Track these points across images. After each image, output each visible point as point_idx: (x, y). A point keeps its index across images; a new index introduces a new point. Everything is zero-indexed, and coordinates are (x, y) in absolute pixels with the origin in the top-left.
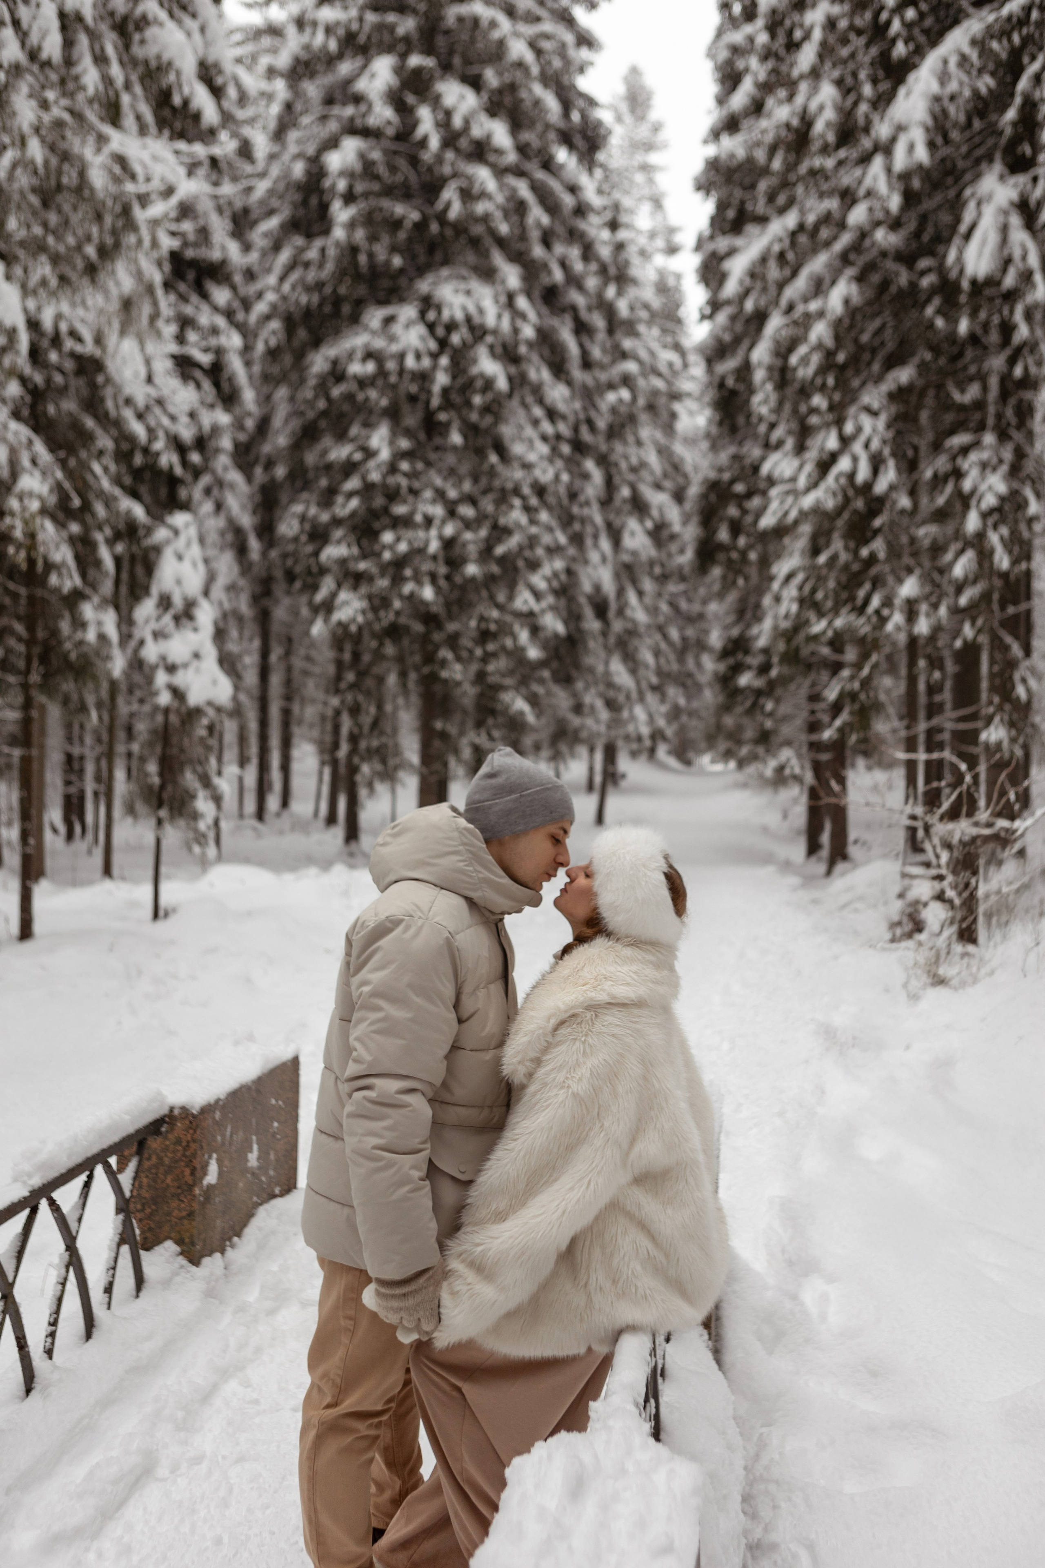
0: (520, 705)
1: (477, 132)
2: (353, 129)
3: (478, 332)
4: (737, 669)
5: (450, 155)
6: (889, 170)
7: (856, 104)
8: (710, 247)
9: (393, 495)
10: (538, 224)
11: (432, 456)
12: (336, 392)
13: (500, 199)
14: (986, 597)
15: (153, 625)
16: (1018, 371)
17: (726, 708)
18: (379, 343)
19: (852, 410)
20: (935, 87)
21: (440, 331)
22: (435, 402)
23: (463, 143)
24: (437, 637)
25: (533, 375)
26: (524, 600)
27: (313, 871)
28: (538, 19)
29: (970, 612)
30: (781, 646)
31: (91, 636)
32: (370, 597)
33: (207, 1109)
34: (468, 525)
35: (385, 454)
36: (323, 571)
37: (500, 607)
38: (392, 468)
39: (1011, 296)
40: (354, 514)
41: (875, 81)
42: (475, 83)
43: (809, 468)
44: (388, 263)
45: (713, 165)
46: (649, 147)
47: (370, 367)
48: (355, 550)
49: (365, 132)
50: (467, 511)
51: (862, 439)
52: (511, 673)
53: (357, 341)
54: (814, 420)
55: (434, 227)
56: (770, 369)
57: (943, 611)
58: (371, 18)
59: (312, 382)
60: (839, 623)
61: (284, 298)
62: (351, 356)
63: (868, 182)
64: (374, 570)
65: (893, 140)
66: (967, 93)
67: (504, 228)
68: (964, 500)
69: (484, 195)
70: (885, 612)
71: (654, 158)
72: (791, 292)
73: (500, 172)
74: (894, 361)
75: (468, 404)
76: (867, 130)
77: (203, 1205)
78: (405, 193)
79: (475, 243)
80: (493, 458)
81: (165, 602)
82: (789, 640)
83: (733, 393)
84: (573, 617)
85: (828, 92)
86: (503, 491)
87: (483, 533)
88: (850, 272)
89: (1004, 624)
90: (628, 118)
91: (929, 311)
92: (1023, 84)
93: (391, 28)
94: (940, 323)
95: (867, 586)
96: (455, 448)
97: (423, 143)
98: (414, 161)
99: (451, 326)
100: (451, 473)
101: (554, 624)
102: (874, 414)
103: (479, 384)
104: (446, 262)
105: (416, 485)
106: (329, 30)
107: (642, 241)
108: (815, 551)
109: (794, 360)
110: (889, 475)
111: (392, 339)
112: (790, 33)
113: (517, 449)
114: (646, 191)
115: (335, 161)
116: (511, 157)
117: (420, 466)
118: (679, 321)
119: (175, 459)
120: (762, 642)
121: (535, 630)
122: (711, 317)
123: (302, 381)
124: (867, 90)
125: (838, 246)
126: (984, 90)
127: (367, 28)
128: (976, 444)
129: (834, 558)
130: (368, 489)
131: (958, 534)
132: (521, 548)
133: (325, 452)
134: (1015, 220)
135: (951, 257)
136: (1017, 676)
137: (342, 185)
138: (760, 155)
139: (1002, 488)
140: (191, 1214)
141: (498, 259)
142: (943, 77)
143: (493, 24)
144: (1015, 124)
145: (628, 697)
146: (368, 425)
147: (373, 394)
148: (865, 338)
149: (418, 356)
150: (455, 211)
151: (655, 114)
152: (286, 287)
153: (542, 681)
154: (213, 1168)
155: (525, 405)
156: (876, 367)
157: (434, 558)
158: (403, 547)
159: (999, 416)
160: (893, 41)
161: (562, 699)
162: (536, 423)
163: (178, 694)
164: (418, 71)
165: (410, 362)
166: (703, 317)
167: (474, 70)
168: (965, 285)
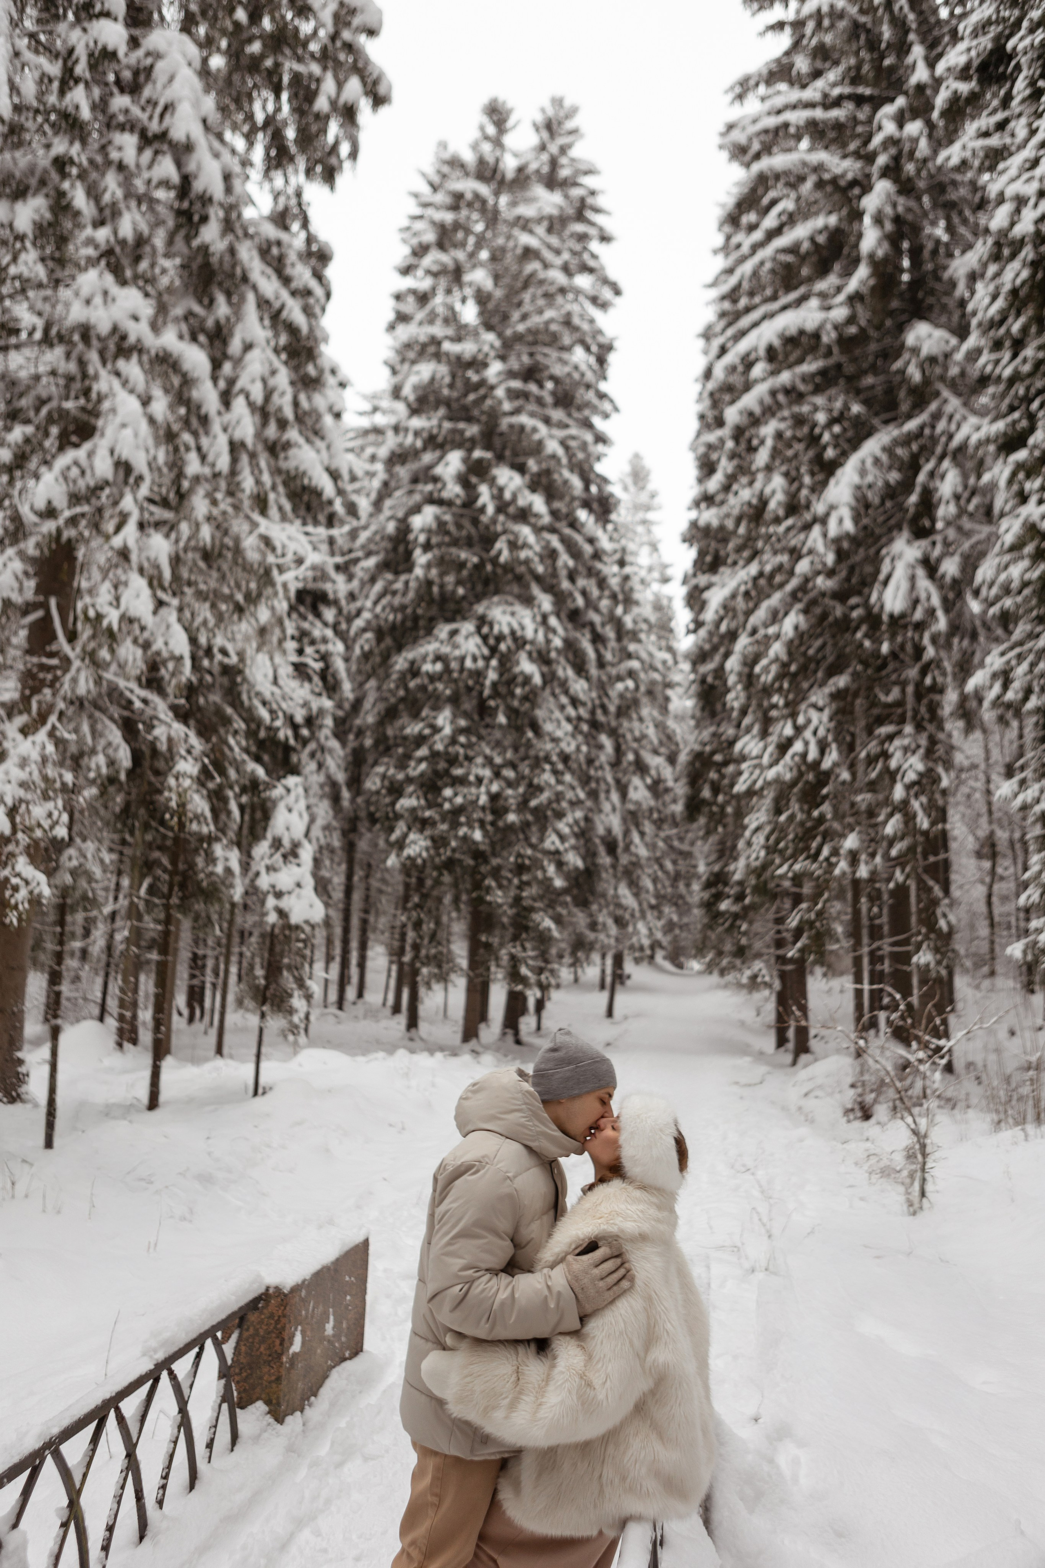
0: (548, 923)
1: (521, 502)
2: (431, 500)
3: (520, 642)
4: (718, 897)
5: (501, 518)
6: (825, 535)
7: (799, 489)
8: (694, 582)
9: (453, 761)
10: (566, 566)
11: (483, 732)
12: (412, 684)
13: (538, 548)
14: (912, 849)
15: (267, 861)
16: (928, 681)
17: (709, 927)
18: (446, 649)
19: (803, 707)
20: (856, 479)
21: (492, 641)
22: (487, 692)
23: (511, 510)
24: (484, 869)
25: (560, 673)
26: (551, 842)
27: (381, 1055)
28: (567, 426)
29: (900, 861)
30: (753, 881)
31: (219, 869)
32: (433, 839)
33: (296, 1289)
34: (510, 784)
35: (448, 731)
36: (398, 817)
37: (533, 847)
38: (453, 741)
39: (920, 627)
40: (422, 775)
41: (812, 474)
42: (521, 469)
43: (770, 749)
44: (454, 592)
45: (694, 524)
46: (648, 508)
47: (439, 667)
48: (423, 802)
49: (440, 502)
50: (509, 773)
51: (811, 728)
52: (541, 898)
53: (430, 647)
54: (774, 713)
55: (489, 568)
56: (740, 674)
57: (878, 859)
58: (447, 425)
59: (395, 677)
60: (797, 867)
61: (377, 617)
62: (424, 658)
63: (809, 543)
64: (437, 817)
65: (827, 515)
66: (880, 483)
67: (540, 569)
68: (892, 776)
69: (525, 545)
70: (834, 860)
71: (651, 516)
72: (753, 620)
73: (538, 530)
74: (834, 670)
75: (512, 694)
76: (808, 507)
77: (289, 1370)
78: (469, 543)
79: (519, 578)
80: (530, 734)
81: (277, 844)
82: (759, 876)
83: (712, 687)
84: (589, 855)
85: (778, 482)
86: (537, 758)
87: (521, 790)
88: (799, 606)
89: (928, 869)
90: (632, 488)
91: (859, 635)
92: (921, 478)
93: (462, 432)
94: (867, 643)
95: (819, 839)
96: (500, 726)
97: (483, 509)
98: (475, 522)
99: (500, 638)
100: (497, 745)
101: (574, 860)
102: (821, 710)
103: (520, 679)
104: (497, 592)
105: (471, 753)
106: (417, 434)
107: (643, 573)
108: (778, 811)
109: (757, 669)
110: (832, 756)
111: (456, 646)
112: (749, 441)
113: (548, 727)
114: (645, 539)
115: (418, 522)
116: (547, 519)
117: (474, 739)
118: (671, 631)
119: (290, 733)
120: (737, 877)
121: (560, 865)
122: (695, 631)
123: (388, 676)
124: (807, 480)
125: (789, 587)
126: (892, 481)
127: (444, 432)
128: (899, 733)
129: (792, 818)
130: (434, 755)
131: (887, 801)
132: (550, 802)
133: (403, 728)
134: (921, 572)
135: (874, 598)
136: (939, 912)
137: (422, 538)
138: (730, 524)
139: (920, 767)
140: (278, 1379)
141: (536, 590)
142: (863, 472)
143: (535, 430)
144: (917, 505)
145: (633, 915)
146: (437, 708)
147: (440, 686)
148: (811, 652)
149: (475, 659)
150: (505, 557)
151: (651, 486)
152: (378, 609)
153: (565, 904)
154: (298, 1339)
155: (554, 695)
156: (820, 674)
157: (483, 809)
158: (459, 800)
159: (916, 712)
160: (824, 448)
161: (581, 919)
162: (562, 708)
163: (282, 914)
164: (480, 461)
165: (469, 663)
166: (689, 632)
167: (521, 460)
168: (885, 618)
